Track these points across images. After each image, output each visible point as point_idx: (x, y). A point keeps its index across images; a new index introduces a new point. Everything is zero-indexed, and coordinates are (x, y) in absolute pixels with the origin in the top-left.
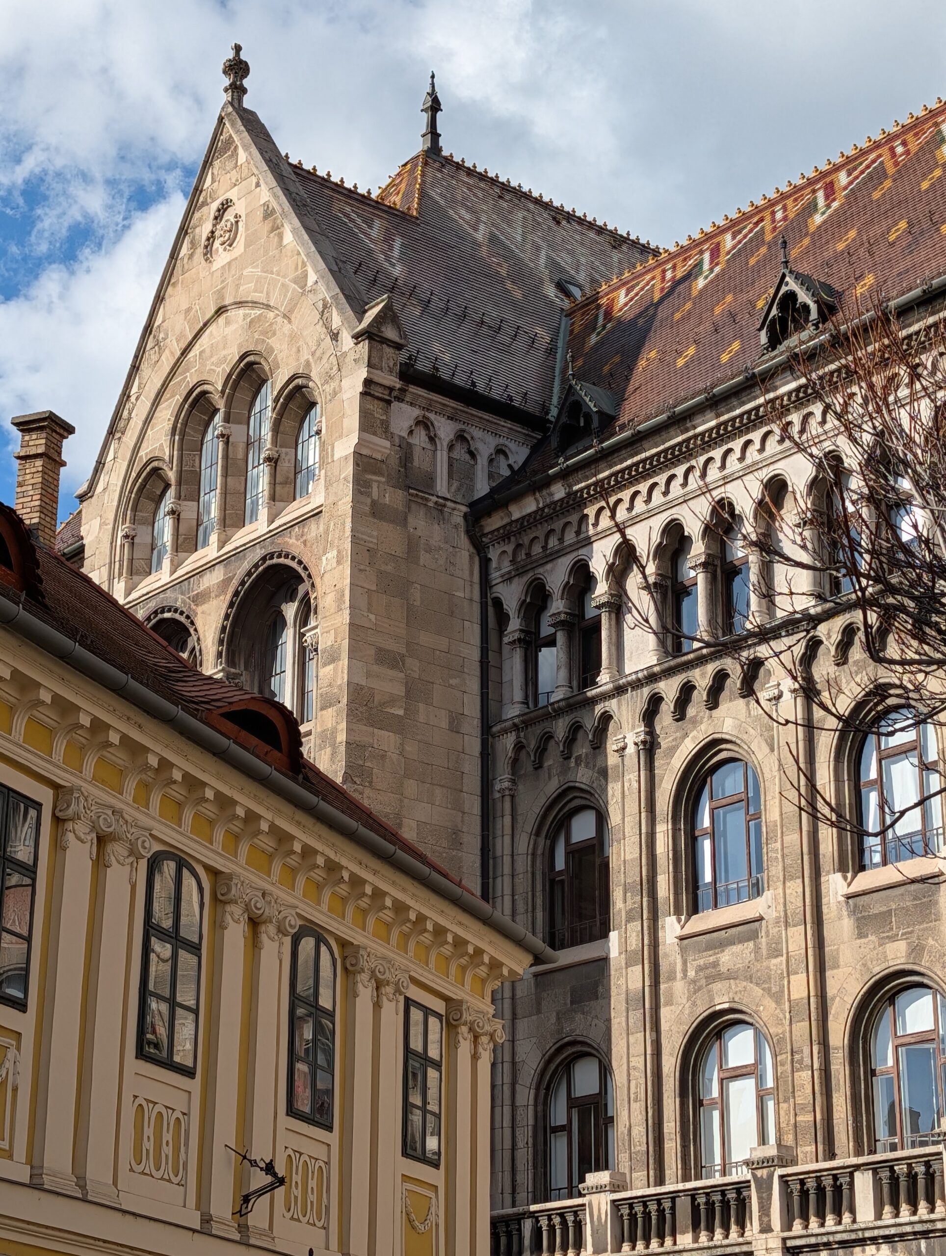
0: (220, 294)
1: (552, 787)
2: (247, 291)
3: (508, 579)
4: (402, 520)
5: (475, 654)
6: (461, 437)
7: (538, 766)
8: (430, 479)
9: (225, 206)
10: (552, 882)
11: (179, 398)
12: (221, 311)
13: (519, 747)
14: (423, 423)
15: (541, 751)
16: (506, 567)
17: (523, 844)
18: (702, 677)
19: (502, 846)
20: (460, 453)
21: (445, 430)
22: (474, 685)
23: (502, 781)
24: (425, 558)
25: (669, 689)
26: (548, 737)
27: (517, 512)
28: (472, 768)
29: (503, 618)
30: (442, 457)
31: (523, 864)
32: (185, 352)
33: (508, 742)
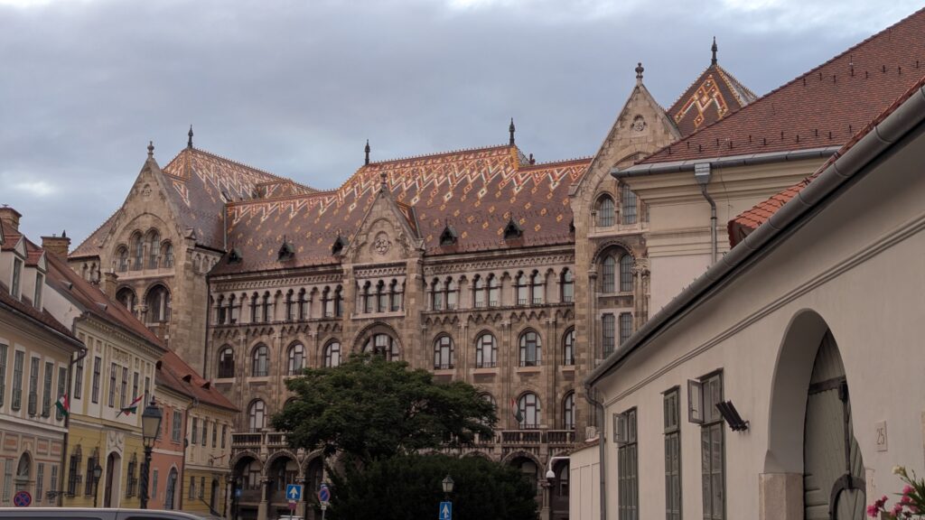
0: (145, 209)
1: (222, 343)
2: (154, 212)
3: (215, 292)
4: (192, 280)
5: (205, 309)
6: (206, 257)
7: (219, 337)
8: (198, 269)
9: (147, 185)
10: (221, 363)
11: (131, 231)
12: (145, 213)
13: (215, 332)
14: (198, 255)
15: (220, 334)
16: (214, 289)
17: (214, 354)
18: (260, 329)
19: (209, 354)
20: (205, 261)
21: (203, 256)
22: (205, 316)
23: (210, 339)
24: (197, 288)
25: (252, 329)
26: (222, 331)
27: (219, 279)
28: (204, 336)
29: (213, 301)
30: (202, 263)
31: (214, 358)
32: (134, 219)
33: (212, 331)
